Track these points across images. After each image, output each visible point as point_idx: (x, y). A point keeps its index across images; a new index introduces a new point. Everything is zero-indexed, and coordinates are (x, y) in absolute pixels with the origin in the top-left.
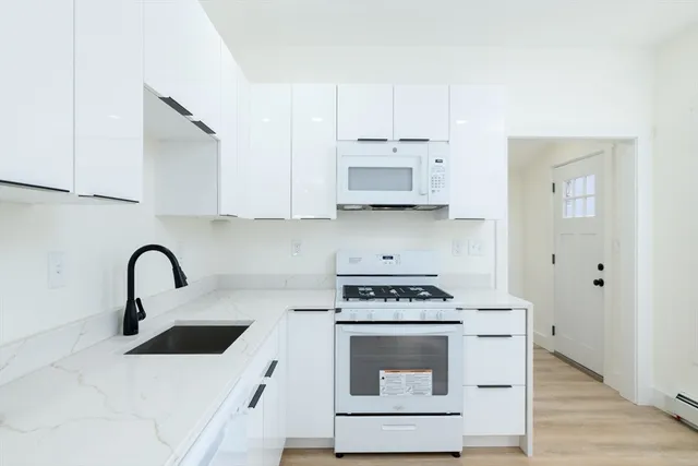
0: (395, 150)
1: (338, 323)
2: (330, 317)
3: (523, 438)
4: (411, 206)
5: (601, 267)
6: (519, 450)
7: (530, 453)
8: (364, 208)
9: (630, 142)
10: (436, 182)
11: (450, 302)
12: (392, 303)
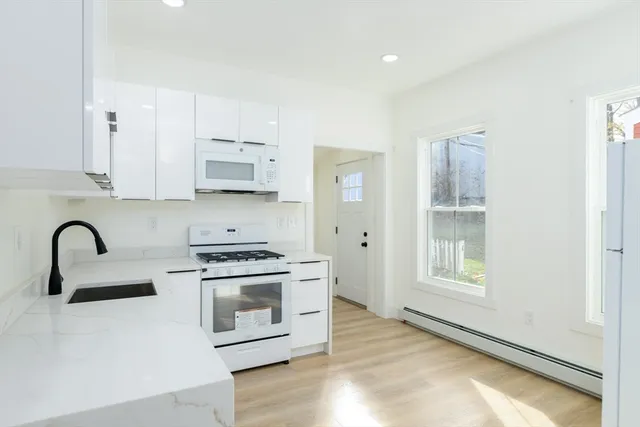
0: (241, 150)
1: (203, 279)
2: (198, 276)
3: (326, 344)
4: (252, 192)
5: (365, 234)
6: (324, 353)
7: (330, 353)
8: (214, 192)
9: (381, 154)
10: (270, 175)
11: (282, 259)
12: (243, 263)
